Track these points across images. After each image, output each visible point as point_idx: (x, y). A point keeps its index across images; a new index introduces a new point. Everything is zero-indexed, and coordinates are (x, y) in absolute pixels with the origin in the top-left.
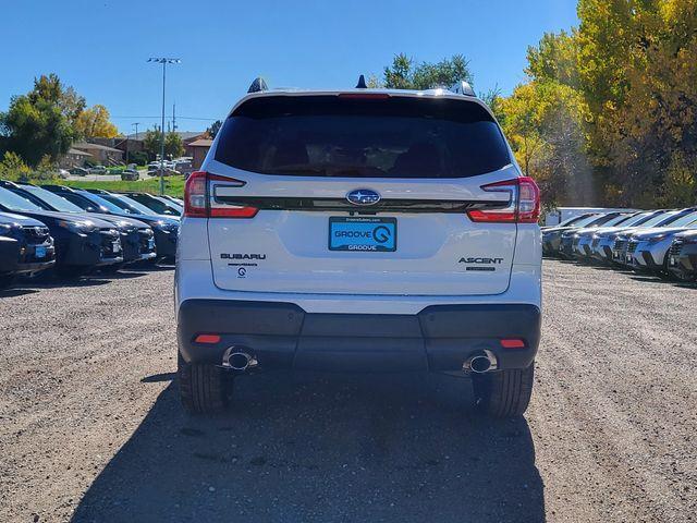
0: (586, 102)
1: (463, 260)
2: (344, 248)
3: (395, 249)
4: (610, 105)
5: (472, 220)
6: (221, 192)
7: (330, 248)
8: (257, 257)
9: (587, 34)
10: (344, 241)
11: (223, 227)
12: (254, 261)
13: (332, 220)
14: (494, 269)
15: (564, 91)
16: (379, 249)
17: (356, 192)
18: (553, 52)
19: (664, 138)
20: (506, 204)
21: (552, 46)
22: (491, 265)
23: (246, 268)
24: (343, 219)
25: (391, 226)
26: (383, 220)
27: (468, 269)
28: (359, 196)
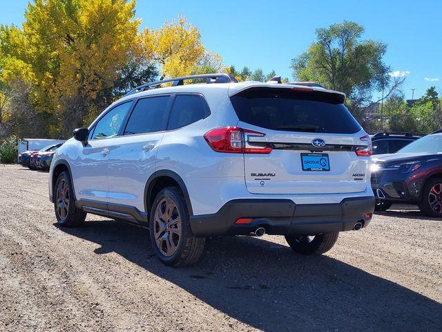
0: (33, 71)
1: (354, 174)
2: (309, 170)
3: (329, 170)
4: (48, 74)
5: (357, 155)
6: (252, 139)
7: (304, 170)
8: (271, 175)
9: (33, 29)
10: (308, 166)
11: (250, 158)
12: (269, 177)
13: (302, 155)
14: (362, 179)
15: (20, 64)
16: (324, 170)
17: (315, 140)
18: (8, 38)
19: (86, 96)
21: (8, 34)
22: (360, 177)
23: (264, 181)
24: (307, 155)
25: (326, 158)
26: (323, 155)
27: (355, 179)
28: (317, 142)
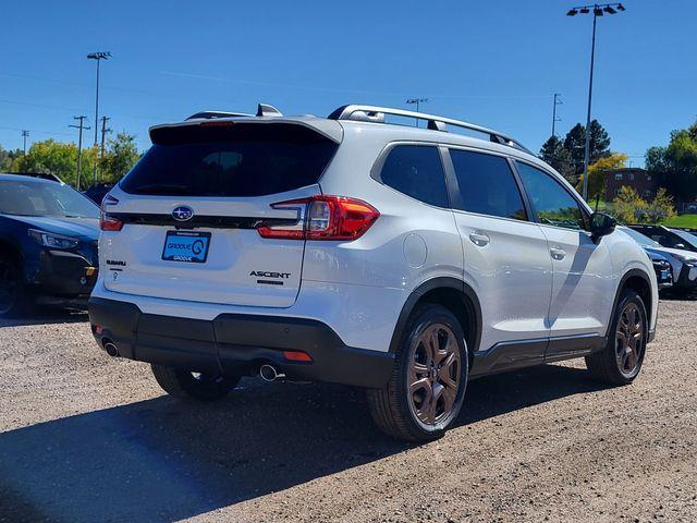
1: (253, 273)
2: (171, 259)
3: (204, 261)
5: (262, 236)
7: (163, 258)
8: (121, 263)
10: (172, 252)
12: (121, 267)
13: (168, 233)
14: (282, 283)
16: (194, 260)
17: (177, 209)
20: (293, 222)
22: (279, 279)
23: (117, 272)
24: (175, 233)
25: (205, 240)
26: (200, 234)
27: (259, 282)
28: (179, 212)
